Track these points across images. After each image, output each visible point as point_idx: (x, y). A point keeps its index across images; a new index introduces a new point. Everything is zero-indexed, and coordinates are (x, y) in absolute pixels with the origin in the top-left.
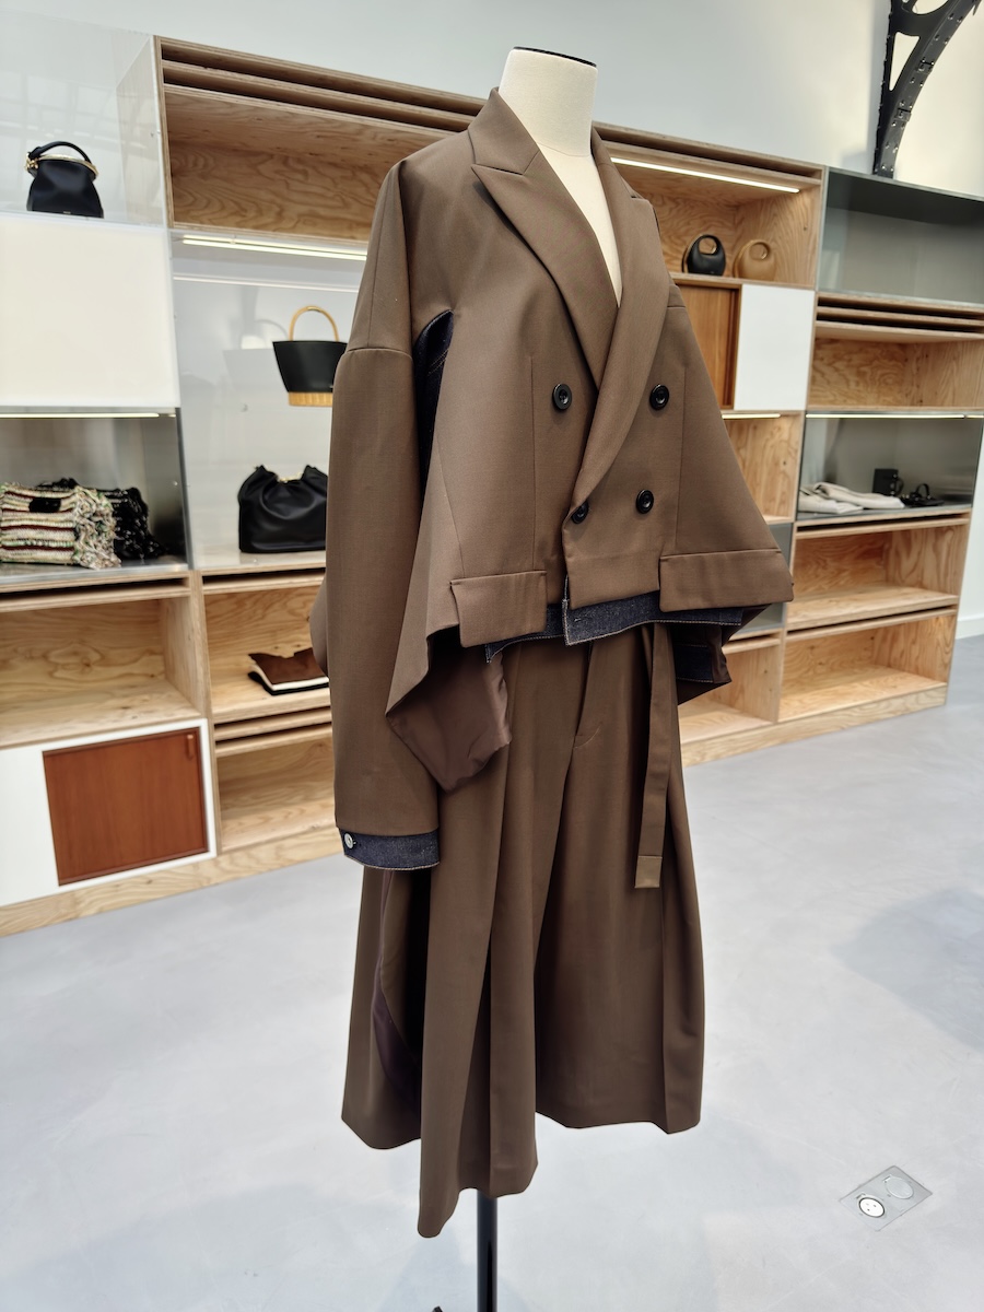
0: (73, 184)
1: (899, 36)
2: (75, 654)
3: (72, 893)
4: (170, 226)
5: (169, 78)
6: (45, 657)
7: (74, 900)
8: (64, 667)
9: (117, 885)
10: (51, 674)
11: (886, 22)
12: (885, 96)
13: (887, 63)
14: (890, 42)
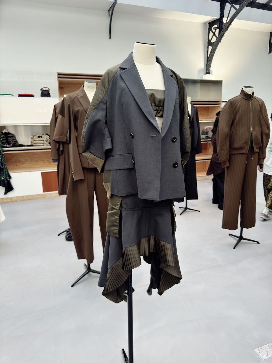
0: (46, 93)
1: (209, 46)
2: (48, 160)
3: (45, 194)
4: (59, 97)
5: (59, 78)
6: (44, 161)
7: (45, 195)
8: (46, 162)
9: (52, 194)
10: (44, 163)
11: (207, 44)
12: (208, 58)
13: (208, 51)
14: (208, 48)
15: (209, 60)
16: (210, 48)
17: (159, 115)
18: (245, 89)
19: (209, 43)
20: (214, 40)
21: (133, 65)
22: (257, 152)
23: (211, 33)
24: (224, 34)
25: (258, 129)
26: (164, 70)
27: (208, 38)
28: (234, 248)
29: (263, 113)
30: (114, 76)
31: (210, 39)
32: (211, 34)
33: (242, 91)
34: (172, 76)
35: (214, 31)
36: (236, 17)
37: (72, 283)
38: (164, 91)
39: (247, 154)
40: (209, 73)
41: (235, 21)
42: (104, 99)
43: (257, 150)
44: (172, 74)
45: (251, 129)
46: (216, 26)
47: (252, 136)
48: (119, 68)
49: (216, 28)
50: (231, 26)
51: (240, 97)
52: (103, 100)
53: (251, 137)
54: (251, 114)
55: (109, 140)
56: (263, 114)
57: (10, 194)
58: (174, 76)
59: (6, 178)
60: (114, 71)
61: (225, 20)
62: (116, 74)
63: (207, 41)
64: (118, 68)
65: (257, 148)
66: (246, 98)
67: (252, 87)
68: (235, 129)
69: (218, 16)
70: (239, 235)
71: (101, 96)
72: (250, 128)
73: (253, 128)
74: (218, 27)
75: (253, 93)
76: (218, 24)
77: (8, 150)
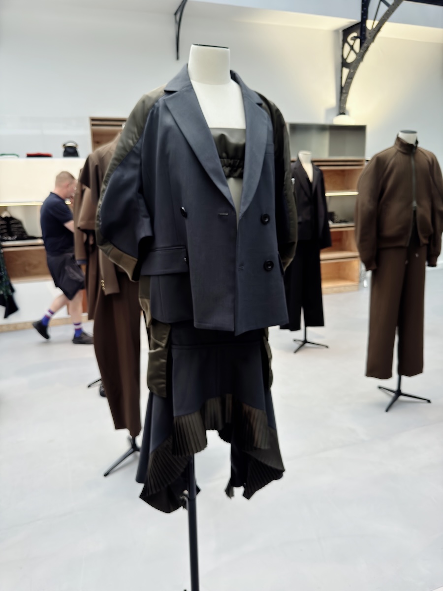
1: (344, 69)
5: (93, 125)
11: (340, 65)
12: (342, 88)
13: (341, 78)
14: (342, 71)
15: (343, 91)
16: (346, 71)
17: (236, 174)
18: (402, 136)
19: (344, 64)
20: (351, 58)
21: (188, 86)
22: (424, 244)
23: (346, 46)
24: (367, 48)
25: (426, 204)
26: (246, 94)
27: (342, 56)
28: (387, 411)
29: (436, 177)
30: (153, 106)
31: (345, 56)
32: (347, 48)
33: (398, 139)
34: (260, 105)
35: (351, 42)
36: (388, 18)
37: (105, 470)
38: (245, 131)
39: (408, 247)
40: (343, 113)
41: (387, 26)
42: (137, 148)
43: (424, 241)
44: (261, 101)
45: (415, 204)
46: (355, 34)
47: (415, 215)
48: (163, 92)
49: (355, 38)
50: (380, 35)
51: (394, 150)
52: (134, 149)
55: (146, 221)
57: (13, 318)
58: (264, 104)
59: (7, 291)
60: (154, 96)
61: (370, 24)
62: (157, 101)
63: (340, 60)
64: (161, 92)
65: (425, 237)
66: (404, 151)
67: (414, 132)
69: (357, 19)
70: (395, 388)
71: (131, 142)
73: (418, 203)
74: (359, 35)
75: (417, 142)
76: (359, 31)
77: (11, 244)
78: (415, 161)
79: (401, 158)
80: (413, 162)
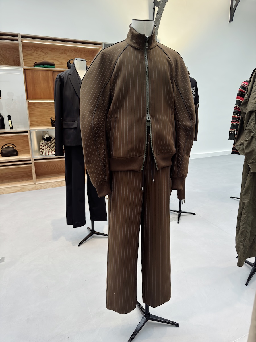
1: (156, 7)
14: (154, 9)
15: (155, 24)
18: (135, 26)
19: (156, 3)
39: (142, 171)
43: (163, 164)
45: (148, 117)
47: (149, 132)
53: (148, 135)
54: (147, 82)
56: (180, 85)
66: (135, 45)
68: (114, 118)
72: (144, 116)
73: (152, 116)
78: (150, 60)
79: (131, 55)
80: (146, 62)
